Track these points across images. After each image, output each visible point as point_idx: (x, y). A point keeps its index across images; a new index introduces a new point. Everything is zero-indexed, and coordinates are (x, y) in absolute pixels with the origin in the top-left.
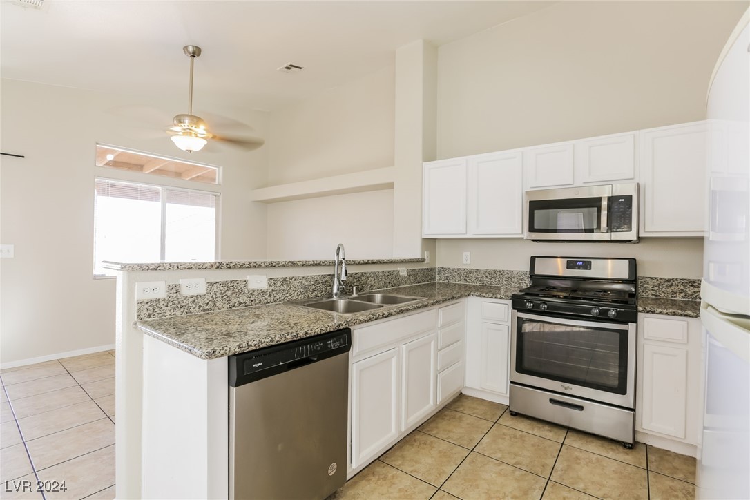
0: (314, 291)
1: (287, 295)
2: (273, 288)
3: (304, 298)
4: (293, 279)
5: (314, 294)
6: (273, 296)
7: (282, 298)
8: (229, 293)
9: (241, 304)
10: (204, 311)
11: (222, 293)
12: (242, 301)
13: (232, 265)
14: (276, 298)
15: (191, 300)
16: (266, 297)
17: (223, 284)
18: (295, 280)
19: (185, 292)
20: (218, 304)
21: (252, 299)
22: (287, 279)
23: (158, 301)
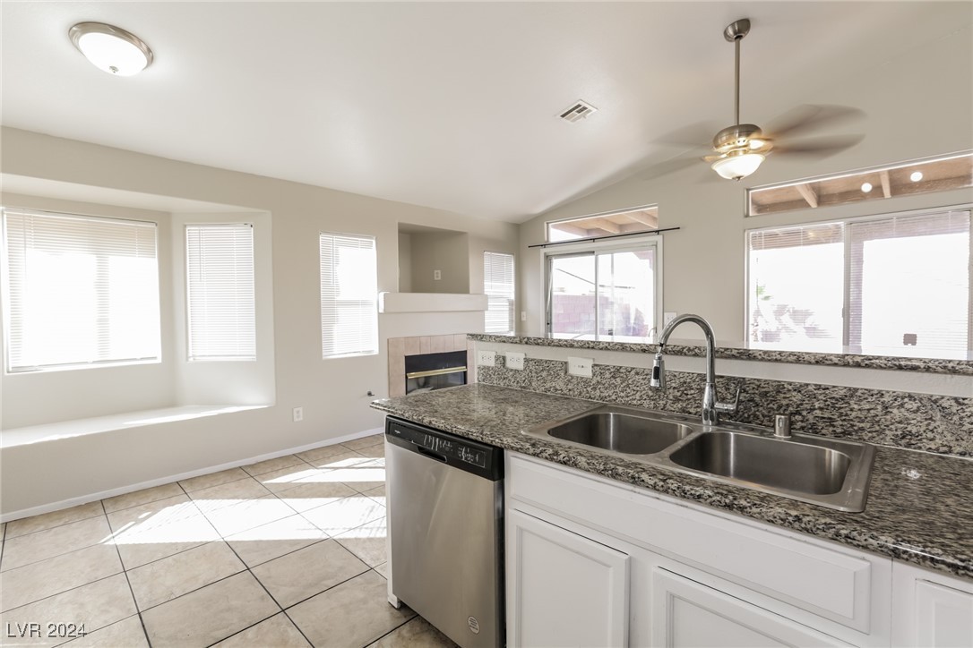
0: (677, 400)
1: (622, 394)
2: (599, 378)
3: (655, 407)
4: (633, 372)
5: (679, 405)
6: (598, 391)
7: (614, 397)
8: (544, 374)
9: (556, 390)
10: (521, 387)
11: (536, 373)
12: (558, 387)
13: (539, 341)
14: (603, 395)
15: (511, 373)
16: (589, 389)
17: (538, 362)
18: (637, 374)
19: (509, 364)
20: (533, 384)
21: (570, 387)
22: (621, 370)
23: (488, 368)
